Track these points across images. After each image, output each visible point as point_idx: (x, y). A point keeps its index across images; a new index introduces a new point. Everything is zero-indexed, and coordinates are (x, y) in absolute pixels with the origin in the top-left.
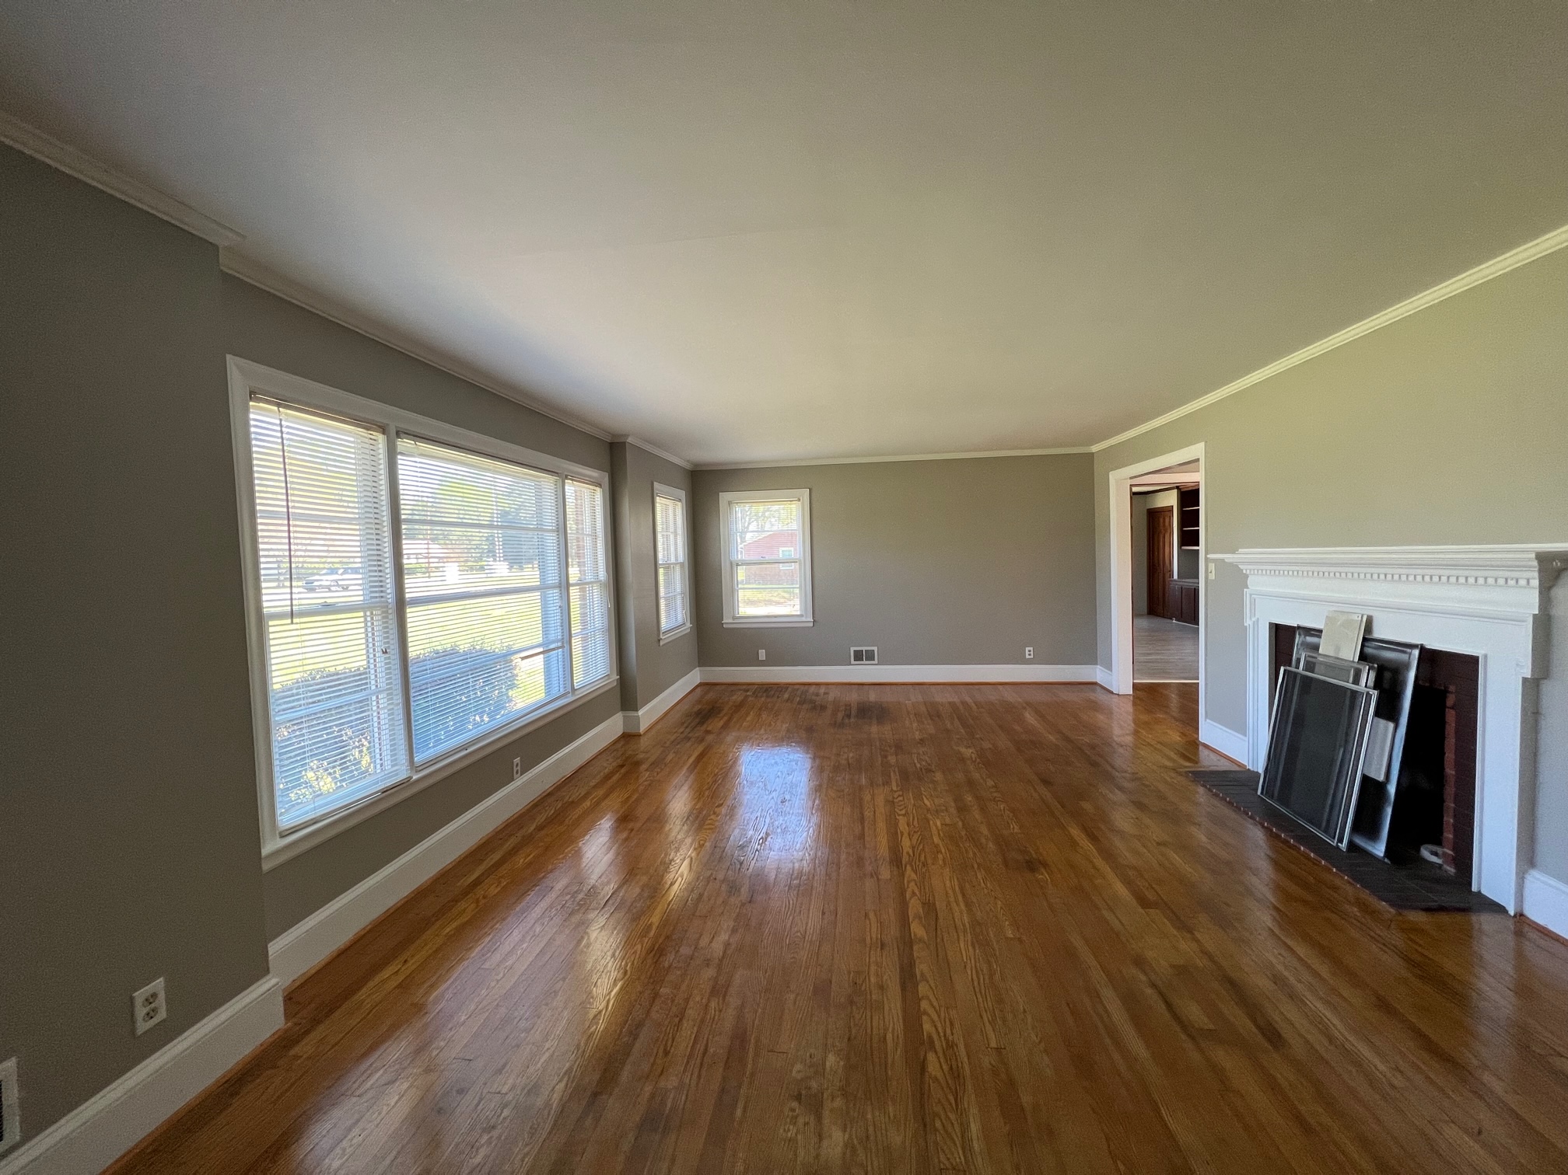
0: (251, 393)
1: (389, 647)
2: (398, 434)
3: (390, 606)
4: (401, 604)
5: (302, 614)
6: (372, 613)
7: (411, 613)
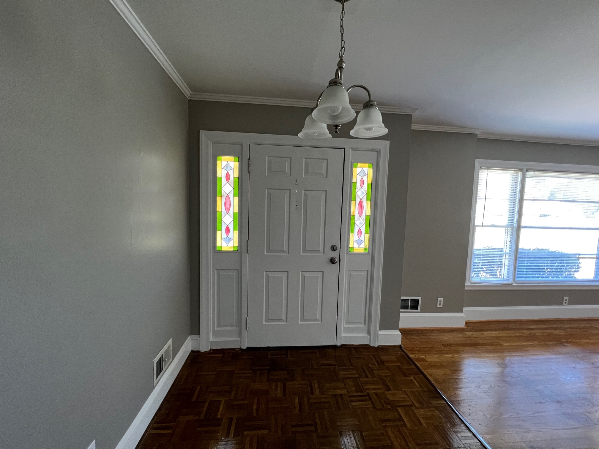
0: (481, 167)
1: (512, 241)
2: (527, 171)
3: (514, 228)
4: (519, 227)
5: (485, 226)
6: (508, 229)
7: (522, 231)
